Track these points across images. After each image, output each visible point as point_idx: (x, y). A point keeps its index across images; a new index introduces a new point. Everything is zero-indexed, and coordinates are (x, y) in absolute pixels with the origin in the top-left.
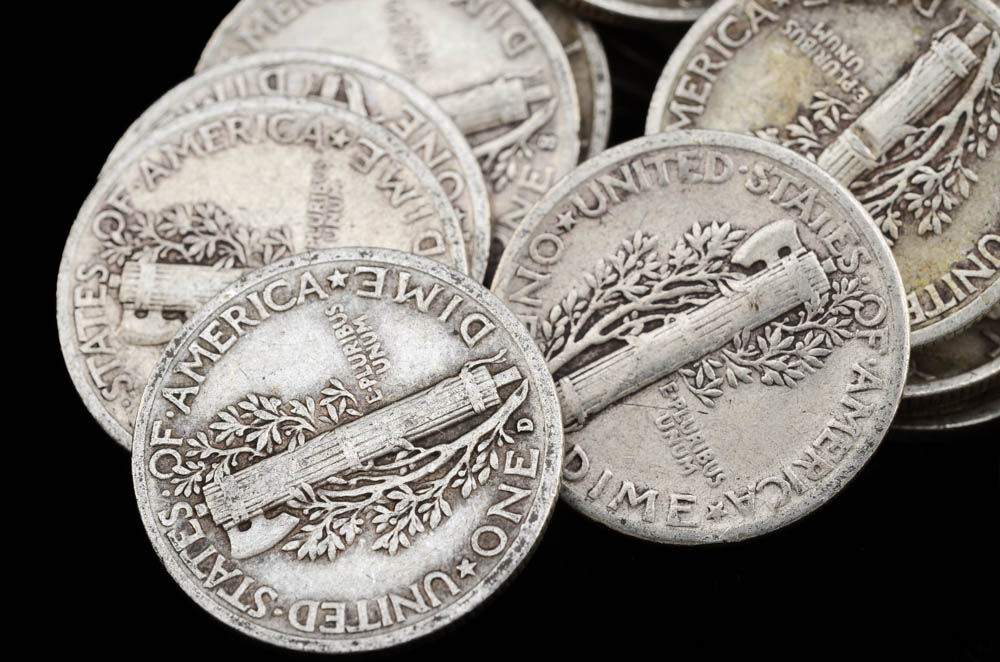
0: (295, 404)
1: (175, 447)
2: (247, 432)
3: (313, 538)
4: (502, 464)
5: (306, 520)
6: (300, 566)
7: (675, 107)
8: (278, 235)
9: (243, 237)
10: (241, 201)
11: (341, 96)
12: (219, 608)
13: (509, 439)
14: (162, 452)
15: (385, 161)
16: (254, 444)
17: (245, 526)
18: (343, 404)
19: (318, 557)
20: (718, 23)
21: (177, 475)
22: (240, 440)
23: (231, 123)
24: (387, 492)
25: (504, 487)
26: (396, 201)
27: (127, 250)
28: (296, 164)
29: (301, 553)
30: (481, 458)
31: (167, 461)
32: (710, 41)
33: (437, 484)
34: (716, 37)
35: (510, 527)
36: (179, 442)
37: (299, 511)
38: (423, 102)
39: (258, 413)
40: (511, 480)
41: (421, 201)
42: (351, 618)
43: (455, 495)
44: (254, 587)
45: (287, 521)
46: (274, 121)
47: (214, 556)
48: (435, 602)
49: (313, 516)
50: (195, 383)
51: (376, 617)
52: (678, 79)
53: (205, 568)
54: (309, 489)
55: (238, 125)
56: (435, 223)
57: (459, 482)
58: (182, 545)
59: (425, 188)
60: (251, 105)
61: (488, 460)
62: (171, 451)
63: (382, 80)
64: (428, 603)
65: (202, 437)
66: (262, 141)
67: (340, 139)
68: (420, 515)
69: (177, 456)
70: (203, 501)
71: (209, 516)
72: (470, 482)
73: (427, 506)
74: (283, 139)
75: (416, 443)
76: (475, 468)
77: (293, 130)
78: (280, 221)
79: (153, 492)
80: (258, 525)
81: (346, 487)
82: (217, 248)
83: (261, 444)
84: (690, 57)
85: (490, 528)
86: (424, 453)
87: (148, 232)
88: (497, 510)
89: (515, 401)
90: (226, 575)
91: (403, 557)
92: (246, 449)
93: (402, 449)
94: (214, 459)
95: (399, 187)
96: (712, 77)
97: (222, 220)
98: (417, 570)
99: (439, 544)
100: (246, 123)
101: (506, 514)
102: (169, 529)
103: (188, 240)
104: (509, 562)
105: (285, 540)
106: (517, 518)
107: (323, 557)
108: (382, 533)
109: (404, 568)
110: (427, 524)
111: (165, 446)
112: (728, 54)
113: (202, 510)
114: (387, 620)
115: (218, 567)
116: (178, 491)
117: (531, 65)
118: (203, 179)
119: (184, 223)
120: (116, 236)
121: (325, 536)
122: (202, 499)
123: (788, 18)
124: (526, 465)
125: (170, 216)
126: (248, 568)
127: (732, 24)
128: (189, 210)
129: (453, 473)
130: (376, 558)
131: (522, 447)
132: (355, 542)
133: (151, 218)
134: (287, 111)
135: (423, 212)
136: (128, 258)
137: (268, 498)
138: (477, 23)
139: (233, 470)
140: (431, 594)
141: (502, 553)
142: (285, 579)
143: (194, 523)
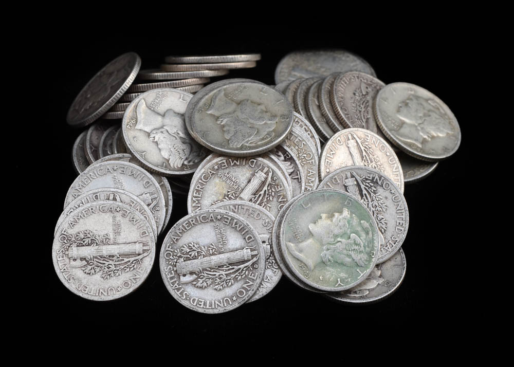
0: (202, 247)
1: (171, 251)
2: (189, 252)
3: (200, 283)
4: (248, 275)
5: (199, 277)
6: (196, 289)
7: (194, 199)
8: (106, 236)
9: (97, 238)
10: (96, 228)
11: (115, 199)
12: (175, 294)
13: (251, 269)
14: (168, 252)
15: (130, 214)
16: (190, 255)
17: (184, 275)
18: (214, 250)
19: (200, 287)
20: (201, 176)
21: (170, 259)
22: (187, 253)
23: (90, 209)
24: (220, 275)
25: (248, 280)
26: (134, 224)
27: (69, 244)
28: (108, 217)
29: (196, 286)
30: (244, 272)
31: (169, 255)
32: (200, 181)
33: (232, 276)
34: (201, 180)
35: (247, 291)
36: (173, 250)
37: (198, 274)
38: (135, 198)
39: (193, 247)
40: (250, 279)
41: (141, 223)
42: (205, 304)
43: (236, 279)
44: (183, 291)
45: (195, 276)
46: (101, 207)
47: (176, 281)
48: (226, 305)
49: (201, 277)
50: (179, 236)
51: (211, 305)
52: (194, 192)
53: (173, 283)
54: (201, 270)
55: (92, 209)
56: (145, 228)
57: (237, 277)
58: (168, 277)
59: (141, 219)
60: (94, 203)
61: (245, 273)
62: (170, 252)
63: (124, 194)
64: (224, 305)
65: (179, 250)
66: (98, 213)
67: (118, 209)
68: (226, 283)
69: (172, 254)
70: (176, 267)
71: (176, 271)
72: (240, 277)
73: (228, 281)
74: (104, 211)
75: (229, 264)
76: (242, 274)
77: (106, 209)
78: (106, 232)
79: (164, 262)
80: (187, 276)
81: (210, 271)
82: (91, 241)
83: (192, 255)
84: (195, 185)
85: (242, 290)
86: (231, 267)
87: (73, 239)
88: (245, 286)
89: (255, 259)
90: (178, 287)
91: (220, 292)
92: (188, 256)
93: (225, 265)
94: (180, 257)
95: (135, 220)
96: (202, 190)
97: (91, 234)
98: (223, 296)
99: (229, 291)
100: (94, 209)
101: (246, 287)
102: (166, 272)
103: (83, 240)
104: (245, 300)
105: (193, 281)
106: (249, 289)
107: (201, 288)
108: (216, 285)
109: (220, 295)
110: (227, 285)
111: (169, 251)
112: (205, 183)
113: (175, 269)
114: (213, 307)
115: (176, 284)
116: (170, 263)
117: (152, 189)
118: (85, 224)
119: (82, 236)
120: (65, 241)
121: (203, 282)
122: (175, 266)
123: (218, 172)
124: (254, 276)
125: (78, 235)
126: (183, 286)
127: (205, 176)
128: (83, 232)
129: (236, 274)
130: (214, 291)
131: (254, 271)
132: (210, 285)
133: (73, 236)
134: (103, 204)
135: (142, 225)
136: (69, 247)
137: (191, 270)
138: (137, 180)
139: (184, 261)
140: (225, 303)
141: (244, 297)
142: (191, 291)
143: (172, 271)
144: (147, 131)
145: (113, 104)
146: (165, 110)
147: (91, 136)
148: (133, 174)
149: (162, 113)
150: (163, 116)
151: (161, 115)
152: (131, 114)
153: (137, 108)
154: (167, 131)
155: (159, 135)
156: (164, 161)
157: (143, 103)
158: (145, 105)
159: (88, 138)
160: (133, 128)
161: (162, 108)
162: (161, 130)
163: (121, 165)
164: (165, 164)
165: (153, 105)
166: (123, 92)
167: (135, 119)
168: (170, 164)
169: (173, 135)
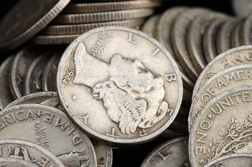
11: (21, 154)
134: (4, 162)
144: (89, 84)
145: (45, 25)
146: (111, 56)
147: (18, 64)
148: (61, 125)
149: (107, 59)
150: (109, 63)
151: (105, 62)
152: (67, 64)
153: (76, 56)
154: (115, 84)
155: (104, 90)
156: (113, 125)
157: (82, 49)
158: (85, 51)
159: (15, 66)
160: (70, 82)
161: (106, 54)
162: (106, 83)
163: (47, 110)
164: (113, 130)
165: (95, 49)
166: (58, 12)
167: (72, 71)
168: (120, 129)
169: (123, 88)
